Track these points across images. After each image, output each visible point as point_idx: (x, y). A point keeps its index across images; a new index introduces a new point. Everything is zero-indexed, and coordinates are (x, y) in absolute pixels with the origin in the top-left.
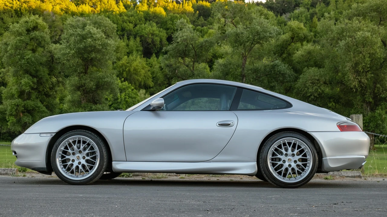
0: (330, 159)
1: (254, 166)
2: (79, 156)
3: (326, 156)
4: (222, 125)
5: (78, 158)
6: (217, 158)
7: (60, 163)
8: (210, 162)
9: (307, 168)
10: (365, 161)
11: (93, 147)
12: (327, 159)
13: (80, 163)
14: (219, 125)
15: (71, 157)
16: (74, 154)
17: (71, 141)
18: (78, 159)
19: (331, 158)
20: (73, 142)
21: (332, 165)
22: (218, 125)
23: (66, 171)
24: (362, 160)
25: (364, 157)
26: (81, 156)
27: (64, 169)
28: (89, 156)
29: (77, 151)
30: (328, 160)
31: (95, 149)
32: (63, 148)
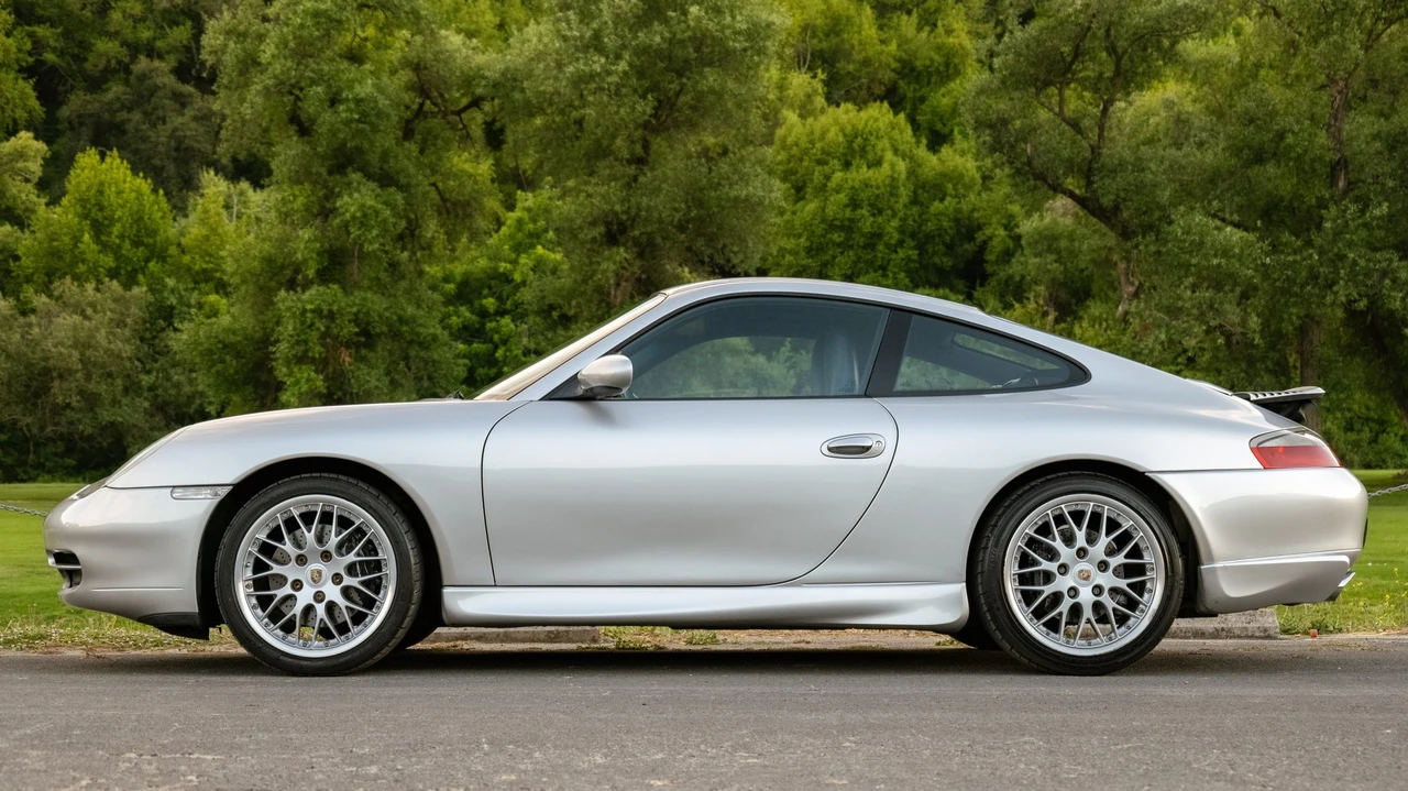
0: (1226, 568)
1: (957, 598)
2: (319, 572)
3: (1211, 559)
4: (839, 450)
5: (317, 578)
6: (823, 571)
7: (247, 586)
8: (799, 585)
9: (1146, 596)
10: (1349, 573)
11: (376, 543)
12: (1214, 569)
13: (319, 597)
14: (830, 449)
15: (291, 572)
16: (302, 560)
17: (296, 513)
18: (314, 581)
19: (1228, 564)
20: (302, 516)
21: (1233, 591)
22: (827, 452)
23: (267, 620)
24: (1339, 571)
25: (1346, 559)
26: (327, 570)
27: (259, 611)
28: (357, 576)
29: (313, 551)
30: (1219, 573)
31: (379, 551)
32: (263, 536)
